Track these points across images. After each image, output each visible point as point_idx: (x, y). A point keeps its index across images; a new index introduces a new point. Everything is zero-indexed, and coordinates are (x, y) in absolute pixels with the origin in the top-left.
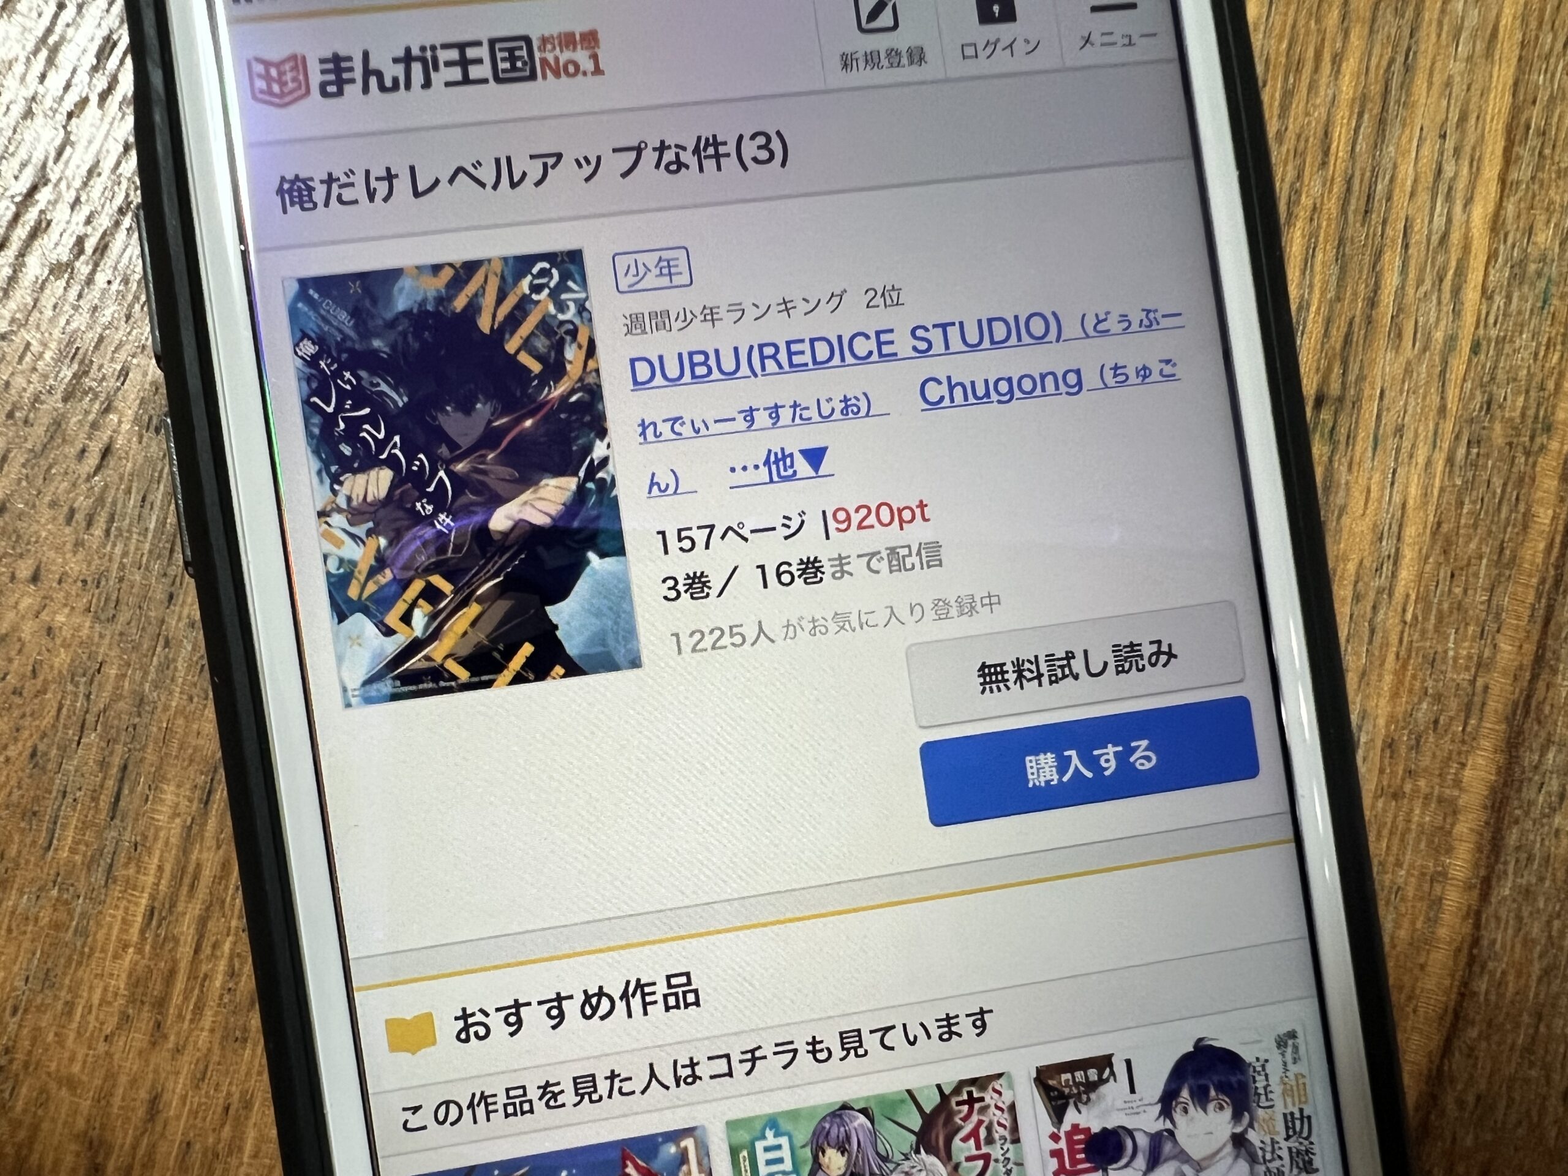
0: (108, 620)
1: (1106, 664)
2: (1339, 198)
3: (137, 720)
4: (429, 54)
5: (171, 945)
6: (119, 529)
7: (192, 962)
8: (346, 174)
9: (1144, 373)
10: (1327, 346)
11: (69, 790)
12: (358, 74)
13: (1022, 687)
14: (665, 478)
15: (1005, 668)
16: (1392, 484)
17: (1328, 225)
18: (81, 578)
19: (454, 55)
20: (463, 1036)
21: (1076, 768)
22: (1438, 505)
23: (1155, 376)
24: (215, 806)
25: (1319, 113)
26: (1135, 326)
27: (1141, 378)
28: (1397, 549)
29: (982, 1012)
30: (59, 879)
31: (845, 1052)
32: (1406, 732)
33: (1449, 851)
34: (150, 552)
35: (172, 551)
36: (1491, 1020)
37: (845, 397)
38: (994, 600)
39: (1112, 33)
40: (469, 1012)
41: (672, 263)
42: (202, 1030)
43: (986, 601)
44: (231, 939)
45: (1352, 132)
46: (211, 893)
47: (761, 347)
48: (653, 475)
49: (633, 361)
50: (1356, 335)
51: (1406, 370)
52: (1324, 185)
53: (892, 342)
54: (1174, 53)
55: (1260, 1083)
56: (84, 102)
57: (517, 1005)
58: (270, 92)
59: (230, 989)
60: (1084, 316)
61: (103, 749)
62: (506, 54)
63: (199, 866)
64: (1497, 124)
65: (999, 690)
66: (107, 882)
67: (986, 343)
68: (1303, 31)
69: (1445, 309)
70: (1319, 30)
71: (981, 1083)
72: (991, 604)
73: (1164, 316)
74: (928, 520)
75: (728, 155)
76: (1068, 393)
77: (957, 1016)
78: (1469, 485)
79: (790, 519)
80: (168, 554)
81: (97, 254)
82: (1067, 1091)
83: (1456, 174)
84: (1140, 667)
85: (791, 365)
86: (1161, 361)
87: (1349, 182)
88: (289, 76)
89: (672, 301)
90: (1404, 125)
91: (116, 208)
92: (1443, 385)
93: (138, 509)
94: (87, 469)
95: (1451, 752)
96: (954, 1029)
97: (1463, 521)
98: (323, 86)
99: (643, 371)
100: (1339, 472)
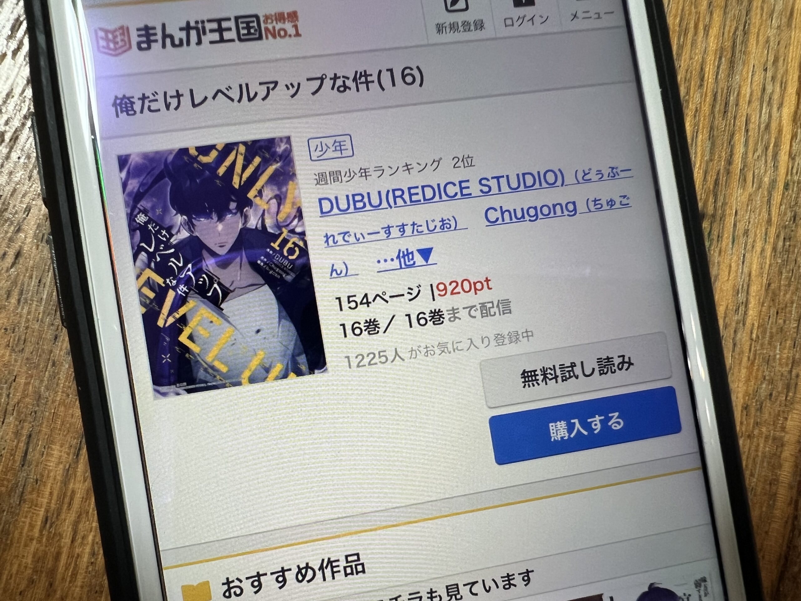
0: (19, 351)
1: (594, 369)
2: (710, 104)
3: (37, 408)
4: (200, 26)
5: (58, 538)
6: (26, 299)
7: (70, 547)
8: (153, 94)
9: (611, 203)
10: (705, 187)
12: (159, 37)
13: (546, 384)
14: (340, 267)
15: (536, 373)
16: (743, 263)
17: (704, 120)
18: (4, 327)
19: (215, 26)
20: (227, 594)
21: (578, 429)
22: (768, 274)
23: (618, 205)
24: (82, 457)
25: (698, 58)
26: (605, 177)
27: (609, 206)
28: (747, 299)
29: (528, 572)
31: (449, 598)
32: (754, 401)
33: (780, 466)
34: (44, 312)
37: (442, 219)
38: (530, 334)
39: (588, 12)
40: (230, 580)
41: (342, 144)
42: (76, 587)
43: (525, 335)
44: (92, 534)
45: (716, 68)
46: (80, 507)
47: (394, 191)
48: (333, 265)
49: (320, 200)
50: (721, 180)
51: (749, 200)
52: (701, 96)
53: (468, 187)
54: (623, 23)
56: (4, 56)
57: (259, 575)
59: (92, 563)
60: (577, 171)
61: (17, 426)
62: (245, 25)
63: (73, 492)
64: (795, 63)
65: (534, 385)
66: (20, 502)
67: (522, 187)
68: (687, 12)
69: (769, 165)
70: (696, 13)
72: (528, 336)
73: (622, 171)
74: (491, 289)
75: (373, 82)
76: (569, 215)
77: (513, 575)
78: (786, 262)
79: (412, 289)
80: (54, 312)
81: (12, 142)
83: (773, 91)
84: (613, 371)
85: (411, 201)
86: (621, 196)
87: (715, 96)
88: (119, 39)
89: (342, 165)
90: (744, 64)
91: (22, 116)
92: (769, 207)
93: (36, 288)
94: (7, 265)
95: (779, 411)
96: (512, 582)
97: (782, 282)
98: (139, 44)
99: (326, 206)
100: (714, 256)
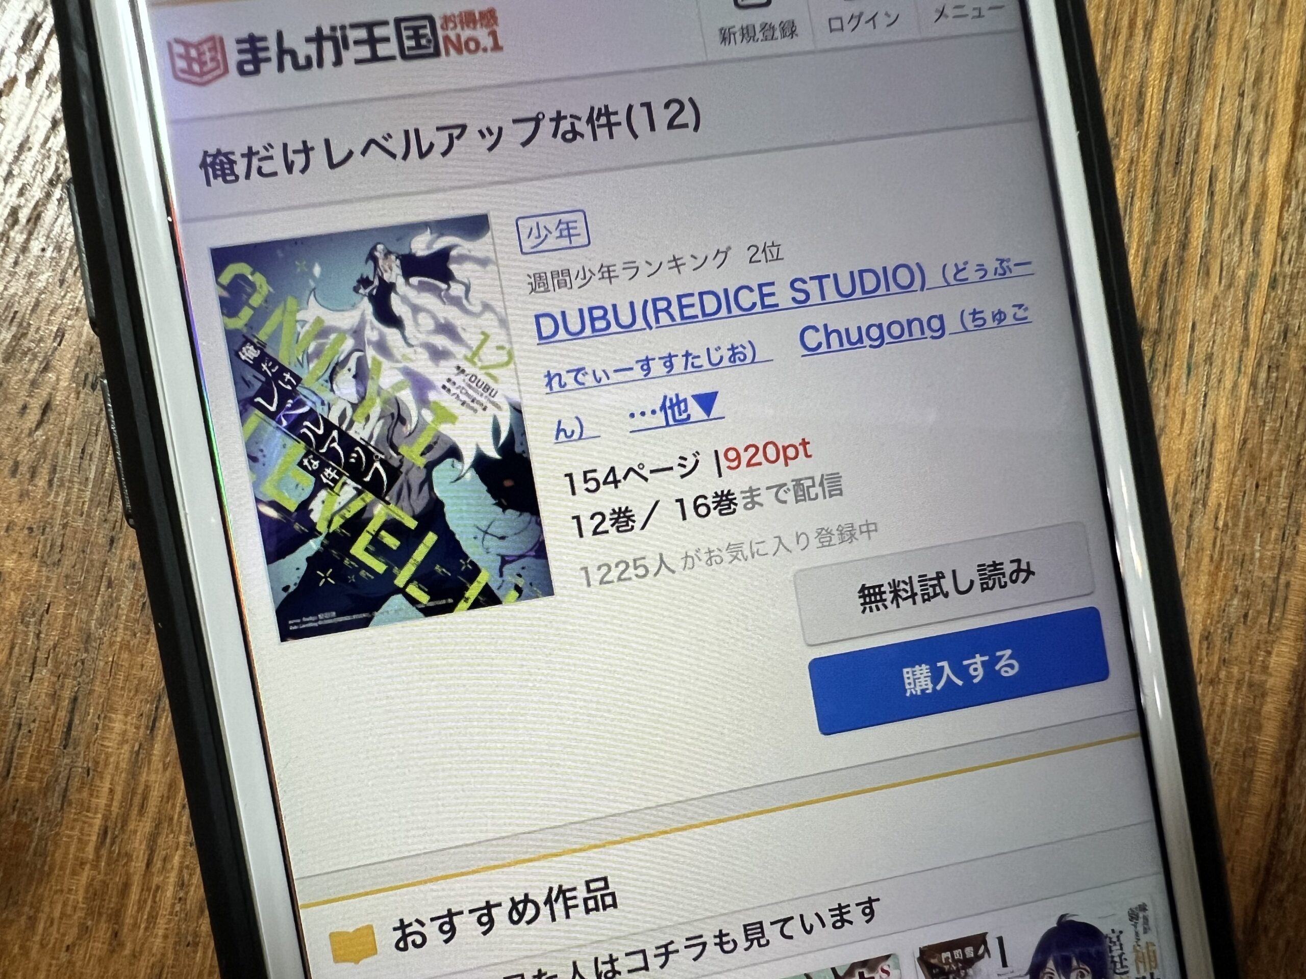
0: (54, 564)
1: (972, 582)
2: (1152, 153)
3: (85, 655)
4: (339, 34)
5: (124, 861)
6: (61, 480)
7: (145, 875)
8: (265, 148)
9: (999, 316)
10: (1145, 285)
11: (23, 722)
12: (273, 53)
13: (898, 606)
14: (570, 425)
15: (883, 589)
16: (1204, 406)
17: (1144, 176)
18: (27, 525)
19: (362, 34)
20: (401, 945)
21: (948, 677)
22: (1244, 424)
23: (1009, 320)
24: (160, 731)
25: (1134, 76)
26: (990, 275)
27: (997, 322)
28: (1210, 464)
29: (870, 901)
30: (18, 805)
31: (749, 943)
32: (1220, 625)
33: (1259, 728)
34: (91, 500)
35: (111, 499)
36: (1296, 875)
37: (732, 345)
38: (872, 527)
39: (962, 7)
40: (406, 923)
41: (571, 225)
42: (156, 937)
43: (864, 529)
44: (179, 852)
45: (1163, 93)
46: (159, 812)
47: (655, 301)
48: (560, 422)
49: (537, 317)
50: (1170, 273)
51: (1214, 306)
52: (1140, 140)
53: (772, 294)
54: (1017, 23)
55: (1116, 952)
56: (13, 81)
57: (450, 914)
58: (190, 71)
59: (180, 899)
60: (945, 266)
61: (54, 684)
62: (411, 33)
63: (147, 787)
64: (1288, 83)
65: (878, 609)
66: (62, 805)
67: (858, 293)
69: (1246, 250)
71: (871, 964)
72: (868, 531)
73: (1016, 265)
74: (811, 456)
75: (619, 124)
76: (933, 337)
77: (848, 906)
78: (1270, 405)
79: (685, 459)
80: (107, 500)
81: (31, 224)
82: (947, 967)
83: (1253, 130)
84: (1003, 584)
85: (683, 317)
86: (1014, 306)
87: (1161, 137)
88: (208, 56)
89: (573, 261)
90: (1207, 86)
91: (46, 181)
92: (1246, 318)
93: (78, 461)
94: (29, 424)
95: (1259, 641)
96: (845, 917)
97: (1265, 437)
98: (240, 65)
99: (547, 326)
100: (1158, 396)
